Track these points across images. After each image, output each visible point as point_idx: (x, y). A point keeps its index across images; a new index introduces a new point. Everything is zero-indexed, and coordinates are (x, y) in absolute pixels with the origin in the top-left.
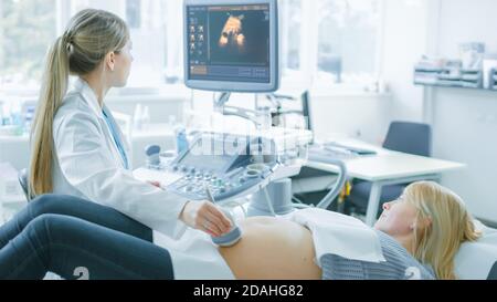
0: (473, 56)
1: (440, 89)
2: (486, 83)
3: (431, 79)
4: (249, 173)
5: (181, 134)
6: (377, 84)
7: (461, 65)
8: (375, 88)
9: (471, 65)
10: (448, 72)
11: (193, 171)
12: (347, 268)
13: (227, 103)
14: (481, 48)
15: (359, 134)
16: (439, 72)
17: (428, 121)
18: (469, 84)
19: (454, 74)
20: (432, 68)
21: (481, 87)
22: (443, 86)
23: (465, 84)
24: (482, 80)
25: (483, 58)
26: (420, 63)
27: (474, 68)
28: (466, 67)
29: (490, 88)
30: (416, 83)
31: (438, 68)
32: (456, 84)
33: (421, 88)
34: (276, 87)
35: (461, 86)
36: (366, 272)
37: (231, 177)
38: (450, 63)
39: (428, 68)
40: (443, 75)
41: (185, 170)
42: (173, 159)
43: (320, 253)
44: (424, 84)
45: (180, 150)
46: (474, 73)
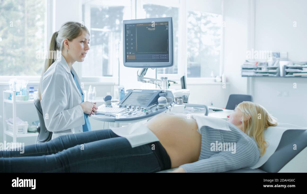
0: (274, 59)
1: (256, 78)
2: (282, 74)
3: (251, 73)
4: (159, 106)
5: (122, 90)
6: (221, 78)
7: (267, 64)
8: (220, 80)
9: (273, 65)
10: (261, 69)
11: (130, 107)
12: (213, 134)
13: (144, 76)
14: (278, 55)
15: (212, 104)
16: (256, 69)
17: (250, 94)
18: (272, 75)
19: (264, 70)
20: (252, 67)
21: (279, 76)
22: (258, 76)
23: (270, 75)
24: (279, 72)
25: (279, 60)
26: (244, 65)
27: (275, 66)
28: (270, 66)
29: (284, 77)
30: (243, 76)
31: (255, 67)
32: (265, 75)
33: (246, 78)
34: (172, 64)
35: (267, 76)
36: (222, 136)
37: (151, 108)
38: (261, 64)
39: (249, 67)
40: (258, 71)
41: (126, 107)
42: (118, 103)
43: (200, 126)
44: (247, 76)
45: (121, 99)
46: (275, 68)
